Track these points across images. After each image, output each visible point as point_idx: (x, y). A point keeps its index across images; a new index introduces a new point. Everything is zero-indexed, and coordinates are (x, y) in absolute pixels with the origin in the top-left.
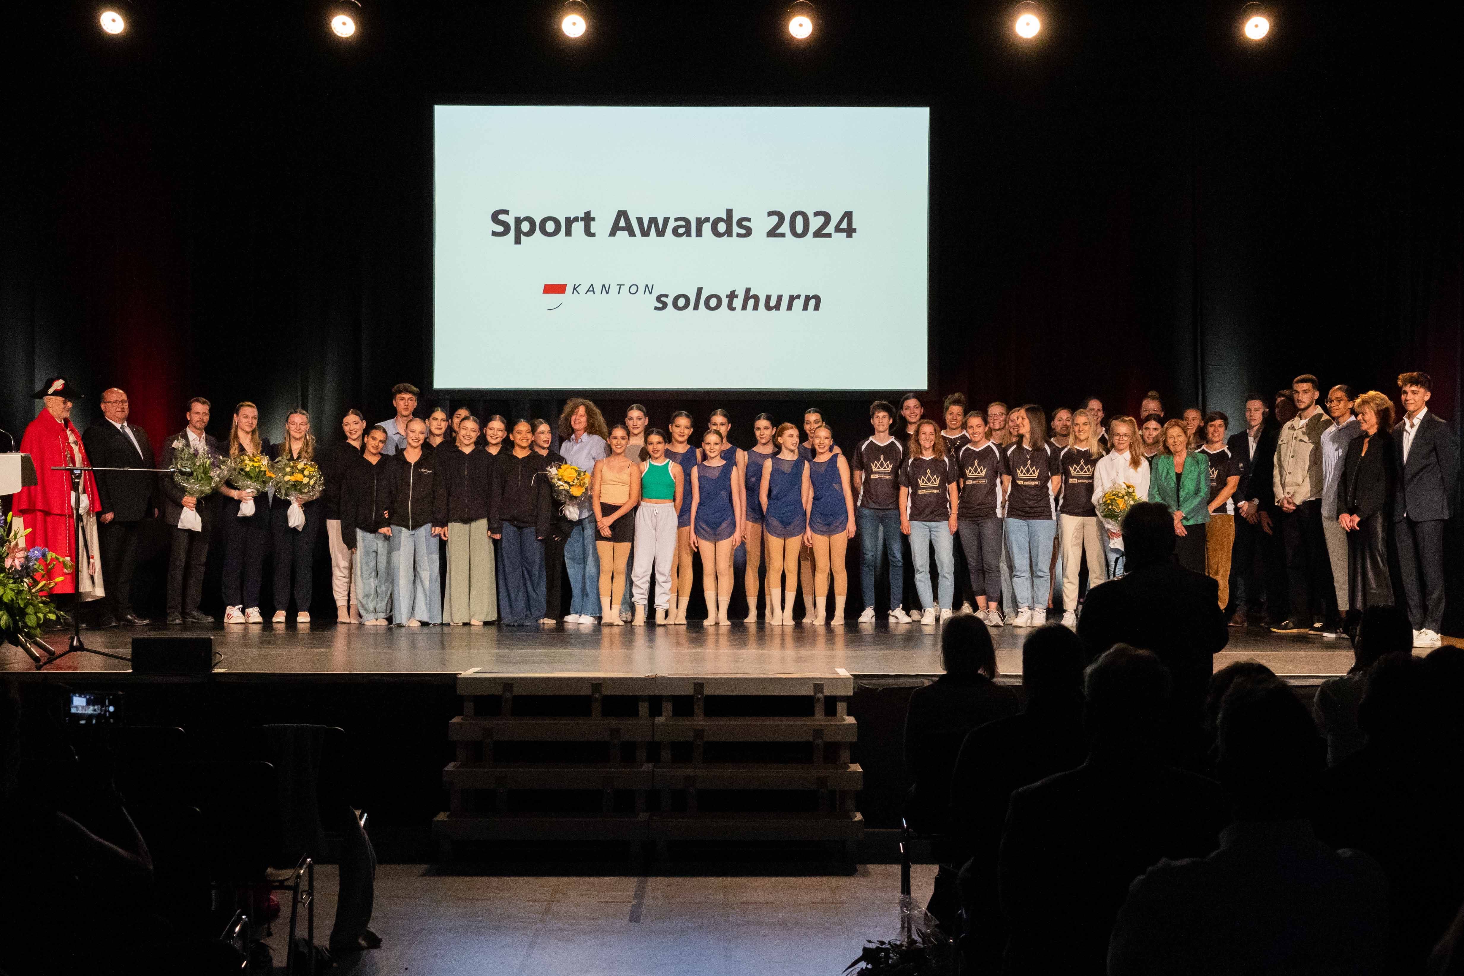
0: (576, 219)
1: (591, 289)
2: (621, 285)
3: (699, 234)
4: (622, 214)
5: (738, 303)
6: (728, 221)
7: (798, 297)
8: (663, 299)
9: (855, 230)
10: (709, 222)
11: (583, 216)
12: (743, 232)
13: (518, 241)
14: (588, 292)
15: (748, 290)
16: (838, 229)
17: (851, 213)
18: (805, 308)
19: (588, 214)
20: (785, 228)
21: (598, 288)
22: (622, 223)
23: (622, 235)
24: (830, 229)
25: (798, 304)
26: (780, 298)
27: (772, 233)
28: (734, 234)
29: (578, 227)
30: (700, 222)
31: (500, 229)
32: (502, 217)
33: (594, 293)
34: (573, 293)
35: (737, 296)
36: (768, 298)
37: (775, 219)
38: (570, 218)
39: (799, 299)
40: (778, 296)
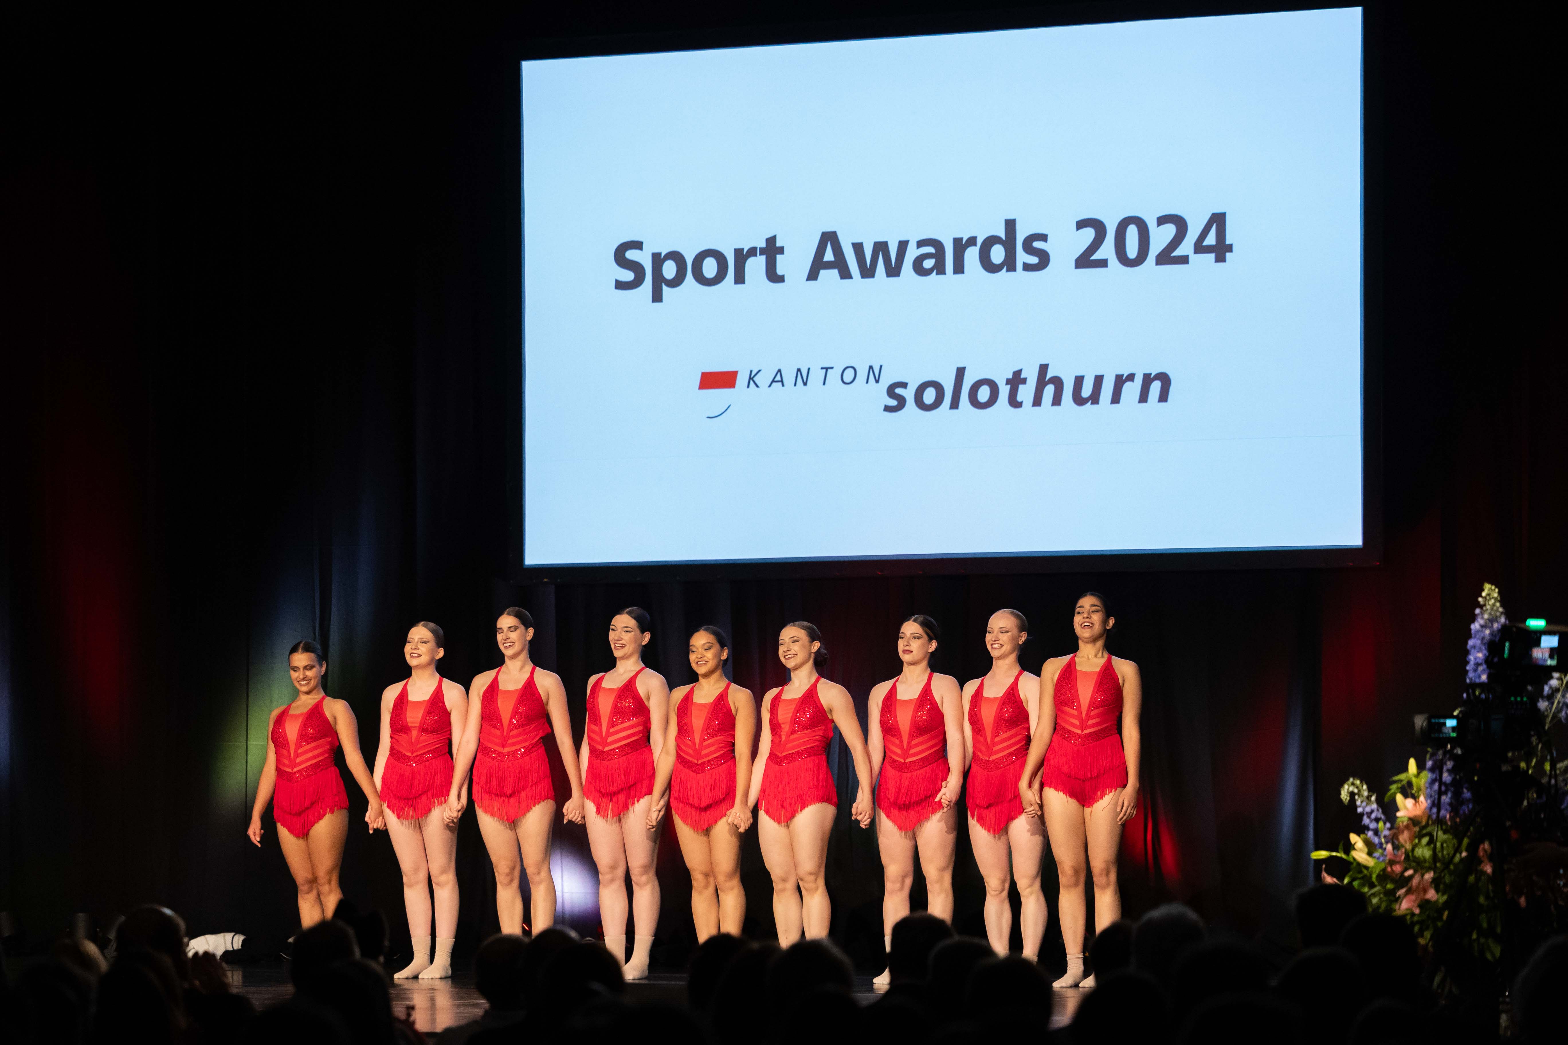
0: (752, 252)
1: (778, 378)
2: (827, 369)
3: (959, 268)
4: (829, 238)
5: (1026, 393)
6: (1009, 243)
7: (1131, 377)
8: (898, 391)
9: (1230, 248)
10: (975, 245)
11: (764, 245)
12: (1034, 260)
13: (657, 297)
14: (774, 384)
15: (1044, 368)
16: (1200, 248)
17: (1223, 215)
18: (1144, 398)
19: (771, 241)
20: (1107, 250)
21: (789, 378)
22: (829, 256)
23: (829, 276)
24: (1186, 248)
25: (1131, 390)
26: (1099, 380)
27: (1085, 261)
28: (1019, 266)
29: (756, 266)
30: (960, 246)
31: (628, 276)
32: (631, 255)
33: (783, 385)
34: (748, 387)
35: (1024, 381)
36: (1079, 381)
37: (1089, 234)
38: (743, 250)
39: (1133, 381)
40: (1096, 376)
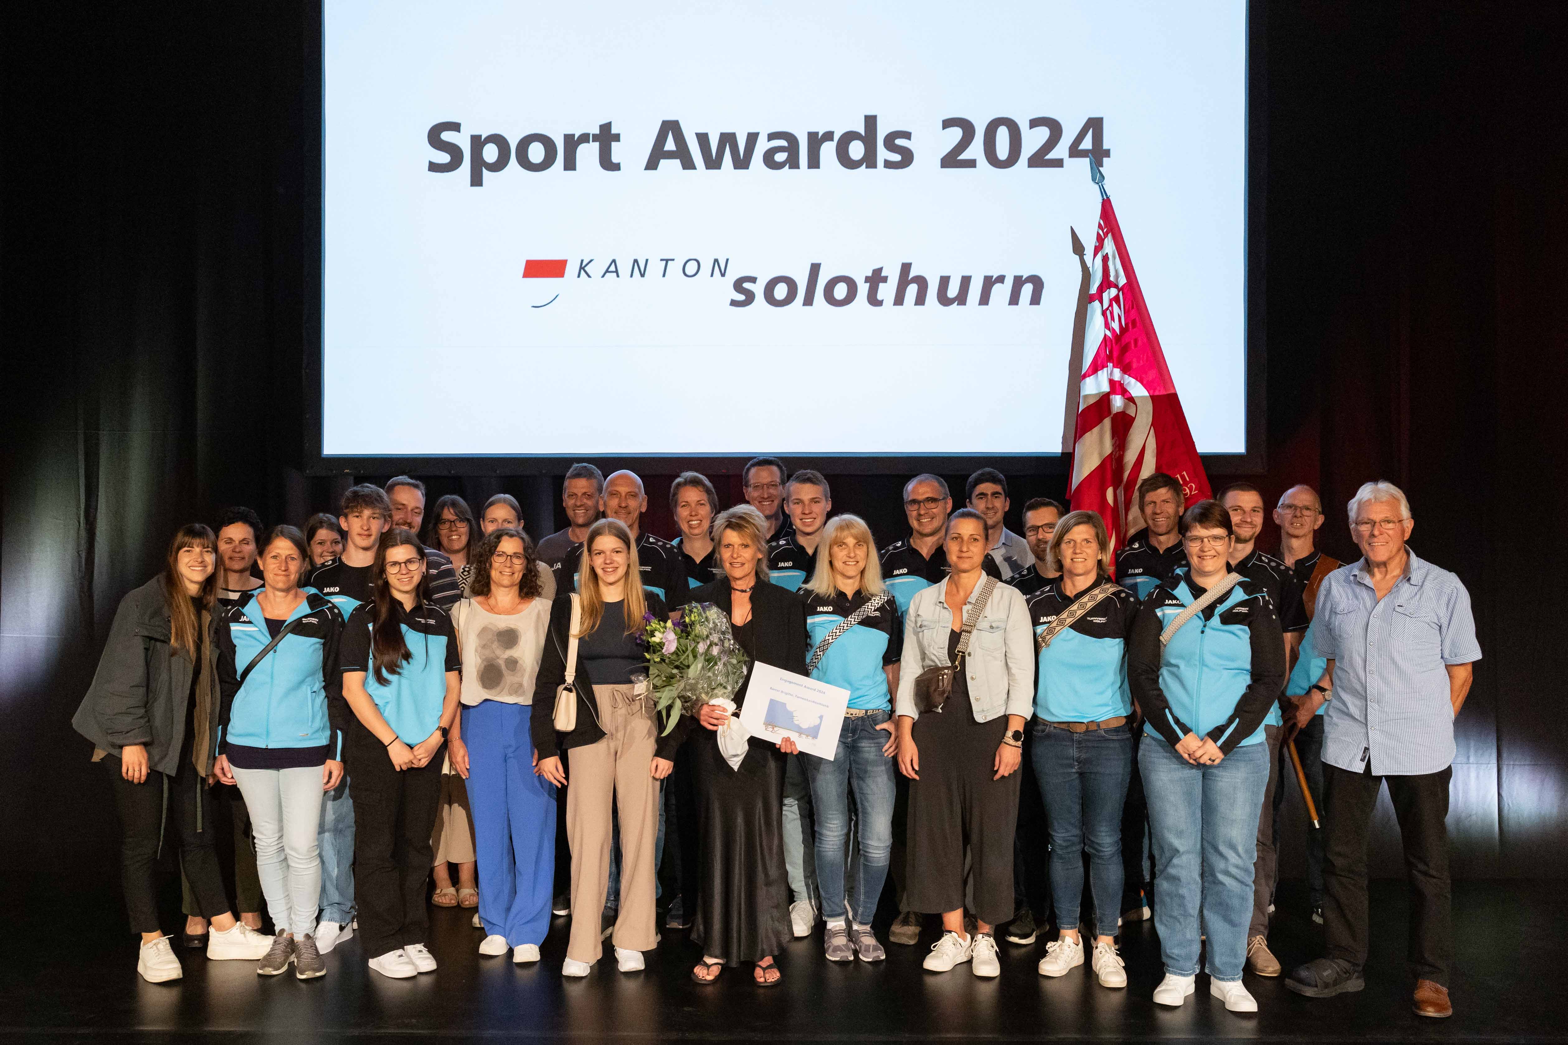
0: (584, 138)
1: (613, 268)
2: (667, 261)
3: (814, 163)
4: (671, 127)
5: (887, 291)
6: (869, 137)
7: (1001, 279)
8: (746, 285)
9: (1107, 153)
10: (832, 140)
11: (597, 131)
12: (896, 157)
13: (476, 180)
14: (607, 274)
15: (906, 268)
16: (1075, 151)
17: (1100, 120)
18: (1014, 300)
19: (606, 128)
20: (976, 150)
21: (625, 267)
22: (670, 145)
23: (670, 166)
24: (1060, 151)
26: (966, 281)
27: (951, 160)
28: (880, 163)
29: (588, 153)
30: (816, 141)
31: (444, 158)
32: (447, 136)
33: (618, 276)
34: (579, 276)
35: (885, 280)
36: (945, 281)
37: (956, 134)
38: (574, 135)
39: (1003, 283)
40: (963, 277)
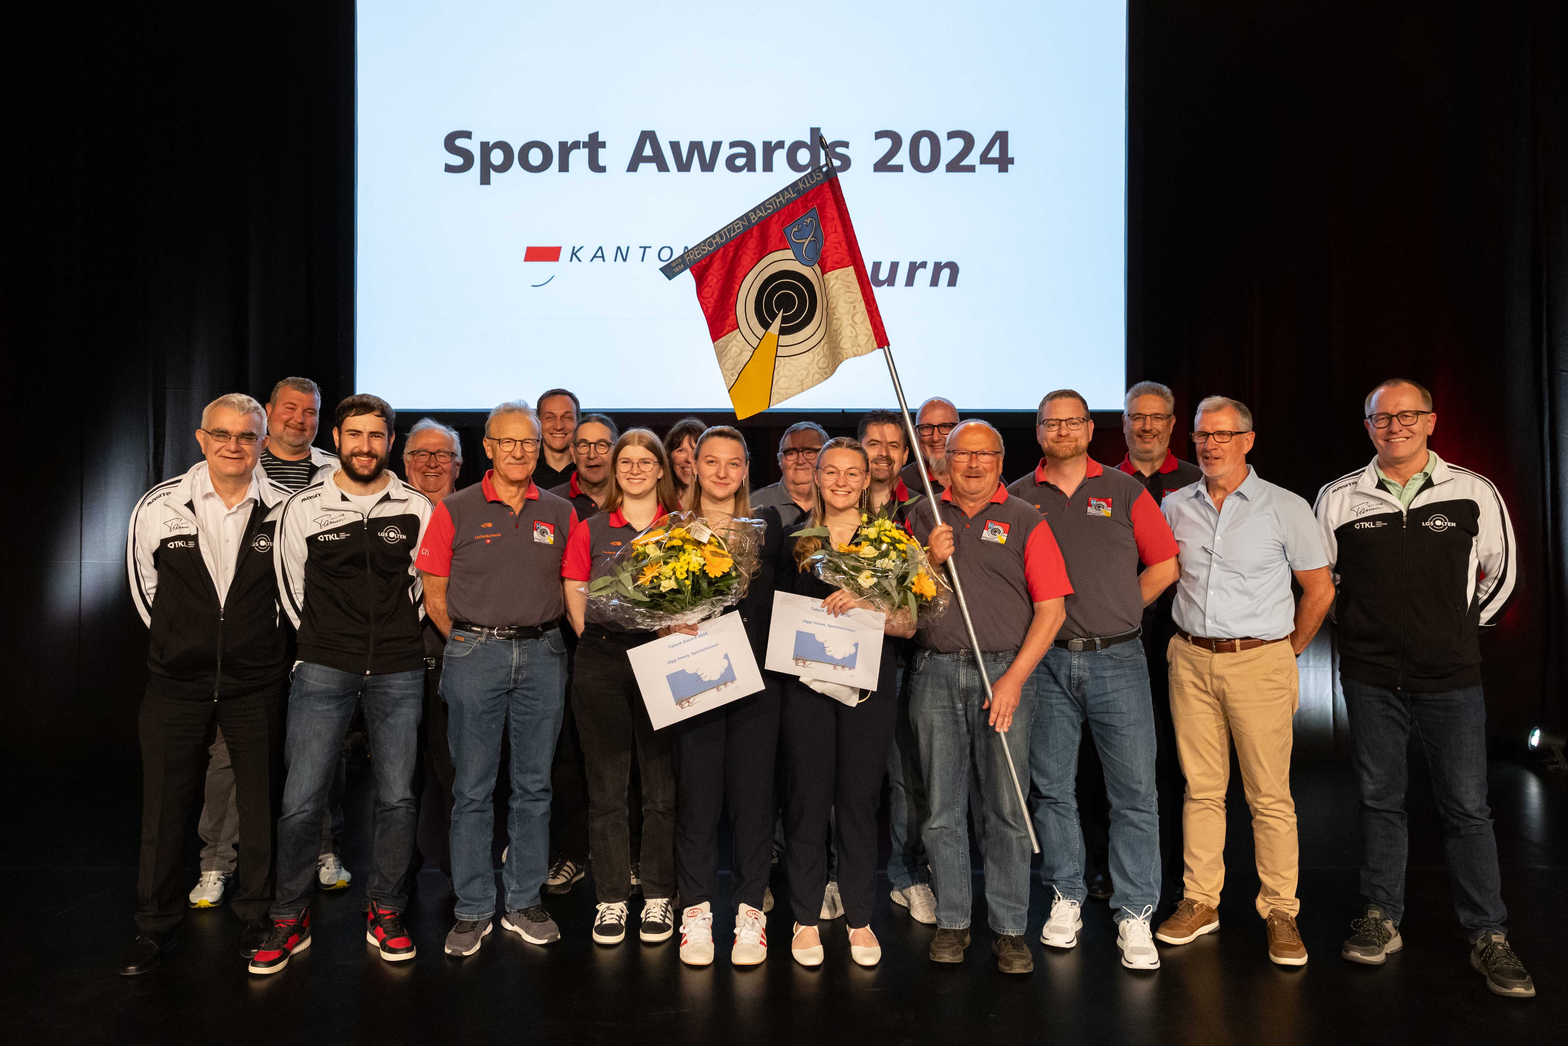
0: (576, 145)
1: (599, 254)
2: (645, 248)
3: (768, 167)
4: (648, 136)
6: (814, 146)
7: (923, 265)
10: (783, 147)
11: (587, 140)
13: (485, 180)
14: (595, 259)
16: (985, 159)
17: (1006, 133)
18: (934, 282)
19: (594, 136)
20: (902, 157)
21: (609, 253)
22: (648, 151)
23: (648, 169)
24: (973, 159)
25: (923, 276)
26: (894, 266)
27: (882, 166)
29: (579, 158)
30: (769, 149)
31: (458, 161)
32: (460, 142)
33: (604, 260)
34: (571, 260)
36: (877, 266)
37: (886, 144)
38: (567, 143)
39: (925, 268)
40: (892, 263)
